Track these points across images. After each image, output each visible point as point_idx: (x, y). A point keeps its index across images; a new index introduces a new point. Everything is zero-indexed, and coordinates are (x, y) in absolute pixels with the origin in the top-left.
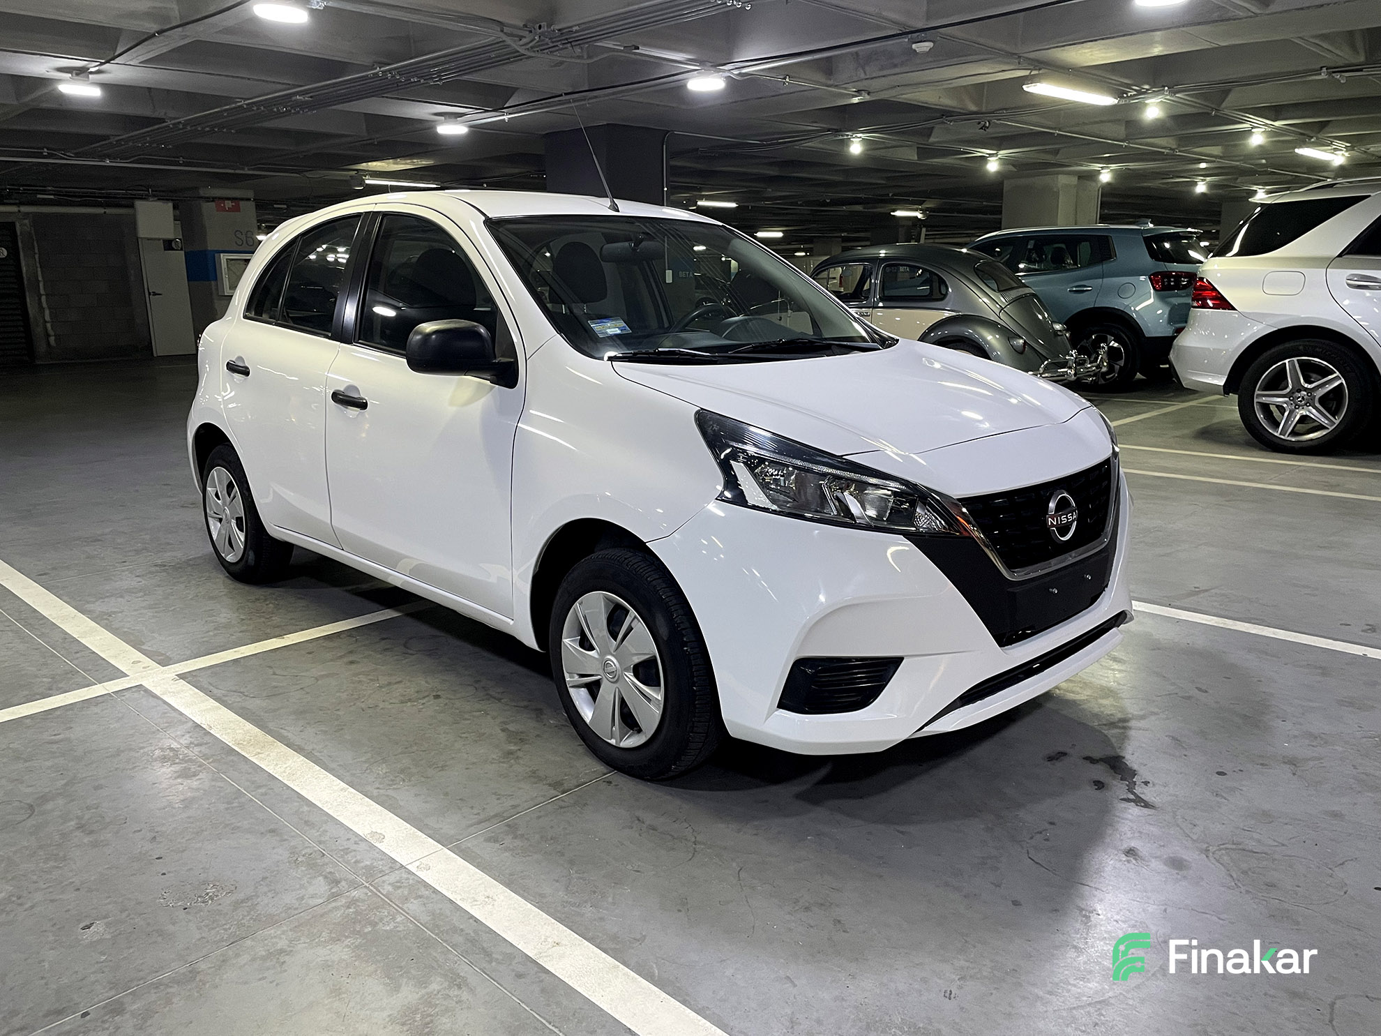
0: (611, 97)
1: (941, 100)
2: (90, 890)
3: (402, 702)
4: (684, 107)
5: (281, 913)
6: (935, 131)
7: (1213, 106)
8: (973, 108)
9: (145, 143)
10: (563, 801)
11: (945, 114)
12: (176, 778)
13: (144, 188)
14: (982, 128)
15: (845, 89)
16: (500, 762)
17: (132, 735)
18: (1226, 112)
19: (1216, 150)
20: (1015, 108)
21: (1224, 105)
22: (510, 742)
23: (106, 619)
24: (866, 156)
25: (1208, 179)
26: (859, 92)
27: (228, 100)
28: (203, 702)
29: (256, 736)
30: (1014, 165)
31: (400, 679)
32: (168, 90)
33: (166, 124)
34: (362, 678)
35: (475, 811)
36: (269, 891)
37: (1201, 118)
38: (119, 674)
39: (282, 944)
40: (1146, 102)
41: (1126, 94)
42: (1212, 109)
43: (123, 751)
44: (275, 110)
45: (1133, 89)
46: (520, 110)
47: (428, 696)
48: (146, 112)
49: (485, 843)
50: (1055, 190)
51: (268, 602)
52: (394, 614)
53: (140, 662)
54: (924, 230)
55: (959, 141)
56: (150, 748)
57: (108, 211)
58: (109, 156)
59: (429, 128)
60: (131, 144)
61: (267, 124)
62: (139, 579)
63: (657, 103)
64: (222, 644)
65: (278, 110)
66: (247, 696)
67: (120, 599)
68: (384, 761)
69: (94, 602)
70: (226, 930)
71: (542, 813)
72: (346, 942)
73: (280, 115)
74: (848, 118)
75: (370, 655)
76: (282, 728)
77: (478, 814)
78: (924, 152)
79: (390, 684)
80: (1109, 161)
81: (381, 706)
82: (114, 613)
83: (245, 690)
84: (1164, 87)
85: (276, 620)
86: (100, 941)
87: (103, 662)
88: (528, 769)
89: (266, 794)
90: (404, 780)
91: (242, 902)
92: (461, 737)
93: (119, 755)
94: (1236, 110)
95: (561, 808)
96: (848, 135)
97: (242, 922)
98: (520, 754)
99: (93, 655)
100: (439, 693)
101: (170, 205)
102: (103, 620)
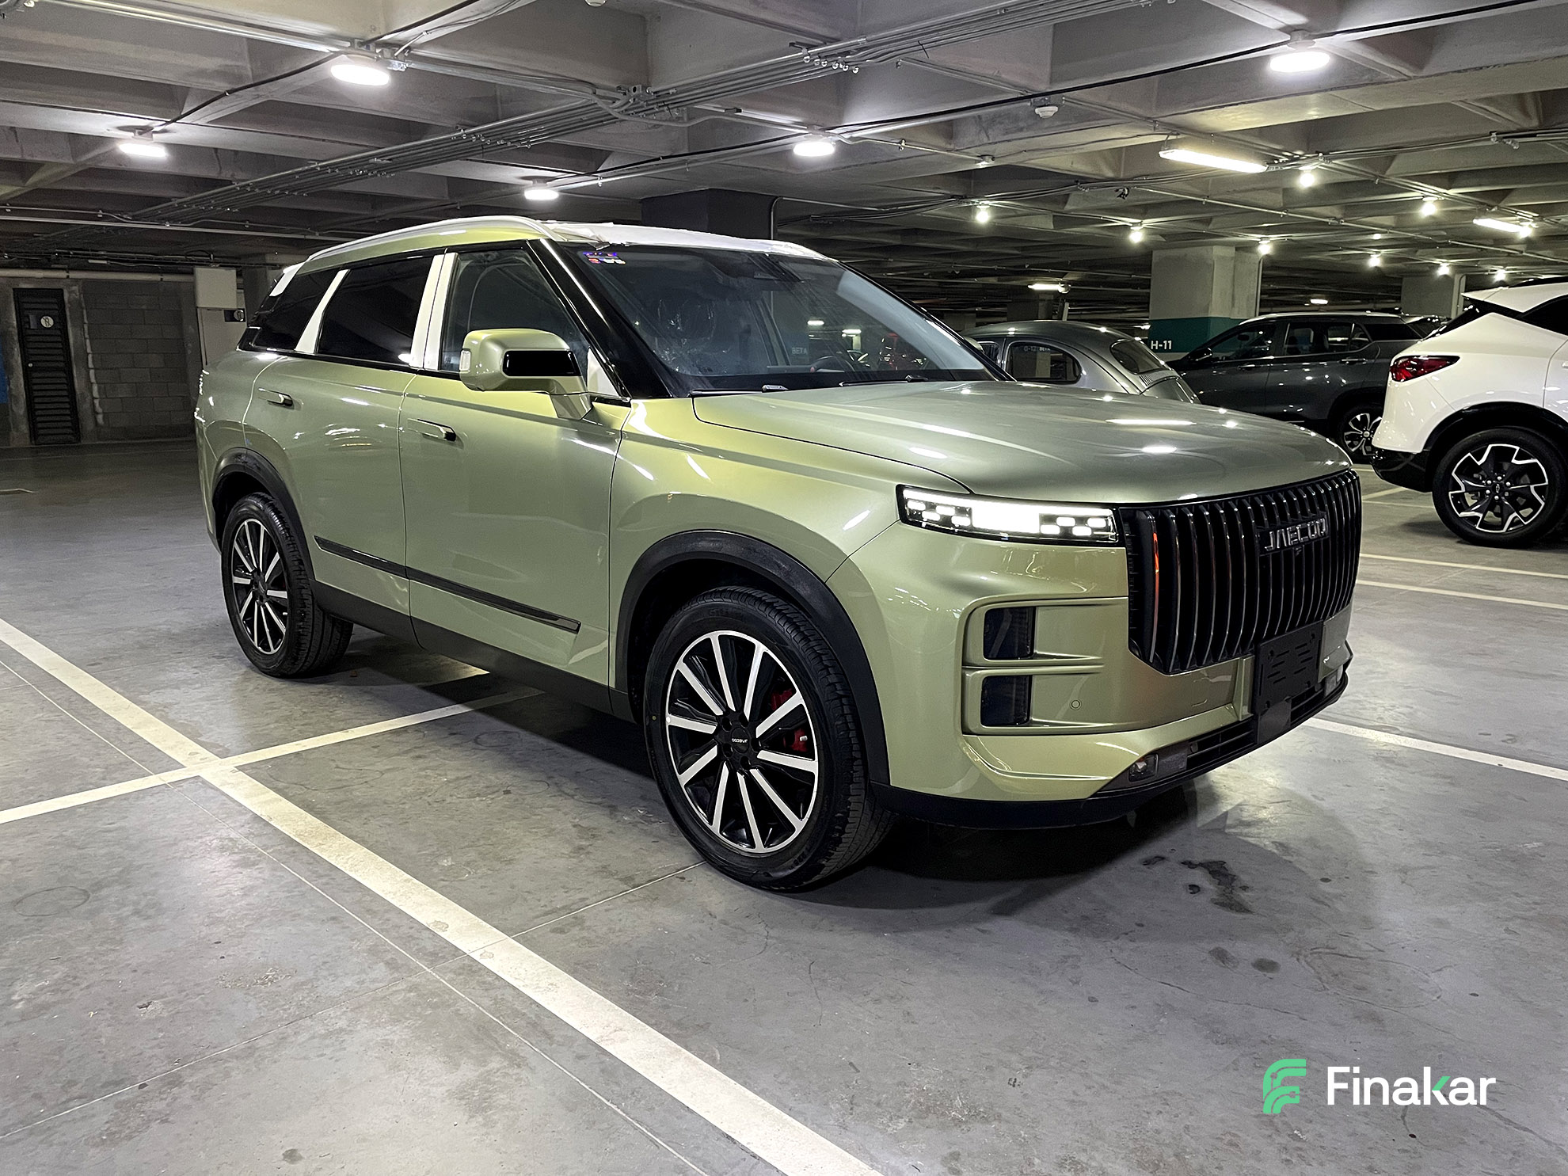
0: (713, 162)
1: (1074, 166)
2: (147, 972)
3: (470, 797)
4: (793, 171)
5: (341, 995)
6: (1071, 199)
7: (1375, 173)
8: (1110, 174)
9: (209, 206)
10: (633, 895)
11: (1080, 180)
12: (235, 867)
13: (205, 254)
14: (1120, 196)
15: (967, 154)
16: (570, 857)
17: (190, 825)
18: (1393, 179)
19: (1387, 220)
20: (1153, 175)
21: (1388, 173)
22: (583, 838)
23: (163, 711)
24: (992, 226)
25: (1383, 251)
26: (982, 157)
27: (300, 162)
28: (263, 793)
29: (318, 828)
30: (1163, 236)
31: (468, 775)
32: (237, 151)
33: (233, 186)
34: (429, 772)
35: (542, 903)
36: (330, 975)
37: (1364, 186)
38: (173, 765)
39: (342, 1023)
40: (1300, 169)
41: (1278, 160)
42: (1376, 177)
43: (180, 841)
44: (351, 173)
45: (1284, 155)
46: (616, 174)
47: (497, 791)
48: (212, 173)
49: (552, 935)
50: (1210, 262)
51: (331, 696)
52: (466, 710)
53: (197, 753)
54: (1067, 305)
55: (1098, 210)
56: (208, 838)
57: (166, 278)
58: (169, 219)
59: (518, 193)
60: (194, 206)
61: (340, 187)
62: (196, 670)
63: (763, 167)
64: (282, 737)
65: (354, 173)
66: (309, 789)
67: (175, 690)
68: (450, 853)
69: (148, 694)
70: (285, 1010)
71: (611, 907)
72: (406, 1024)
73: (355, 178)
74: (973, 183)
75: (439, 750)
76: (345, 821)
77: (546, 906)
78: (1061, 220)
79: (458, 779)
80: (1268, 231)
81: (449, 800)
82: (171, 704)
83: (306, 783)
84: (1318, 153)
85: (340, 713)
86: (158, 1019)
87: (159, 753)
88: (598, 864)
89: (327, 884)
90: (469, 873)
91: (303, 984)
92: (530, 832)
93: (175, 844)
94: (1403, 177)
95: (630, 901)
96: (974, 202)
97: (302, 1003)
98: (590, 849)
99: (148, 746)
100: (509, 789)
101: (234, 271)
102: (161, 712)
